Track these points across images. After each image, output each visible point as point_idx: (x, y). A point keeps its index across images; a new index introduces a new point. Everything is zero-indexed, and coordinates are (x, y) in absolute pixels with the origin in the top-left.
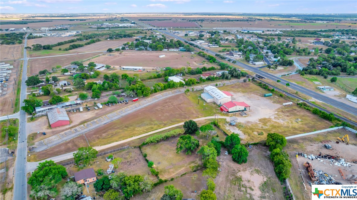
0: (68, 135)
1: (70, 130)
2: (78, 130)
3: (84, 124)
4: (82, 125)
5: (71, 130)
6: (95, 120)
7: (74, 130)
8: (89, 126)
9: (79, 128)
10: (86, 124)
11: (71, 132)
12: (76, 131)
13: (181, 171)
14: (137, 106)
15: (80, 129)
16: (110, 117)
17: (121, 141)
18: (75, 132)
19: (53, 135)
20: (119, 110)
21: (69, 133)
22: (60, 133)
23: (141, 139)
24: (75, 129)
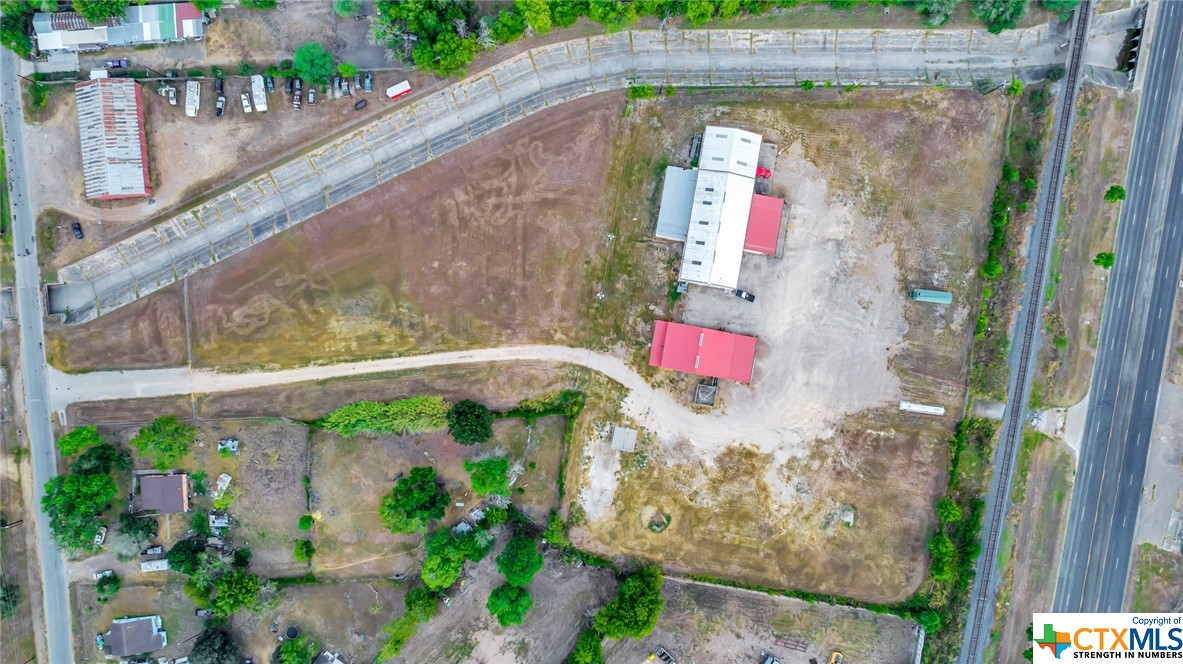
0: (149, 251)
1: (149, 232)
2: (178, 234)
3: (195, 209)
4: (188, 215)
5: (155, 230)
6: (232, 194)
7: (165, 234)
8: (212, 219)
9: (180, 224)
10: (200, 207)
11: (157, 241)
12: (170, 235)
13: (365, 563)
14: (398, 130)
15: (183, 232)
16: (284, 183)
17: (275, 373)
18: (168, 240)
19: (103, 248)
20: (324, 147)
21: (150, 244)
22: (123, 242)
23: (327, 386)
24: (166, 230)
